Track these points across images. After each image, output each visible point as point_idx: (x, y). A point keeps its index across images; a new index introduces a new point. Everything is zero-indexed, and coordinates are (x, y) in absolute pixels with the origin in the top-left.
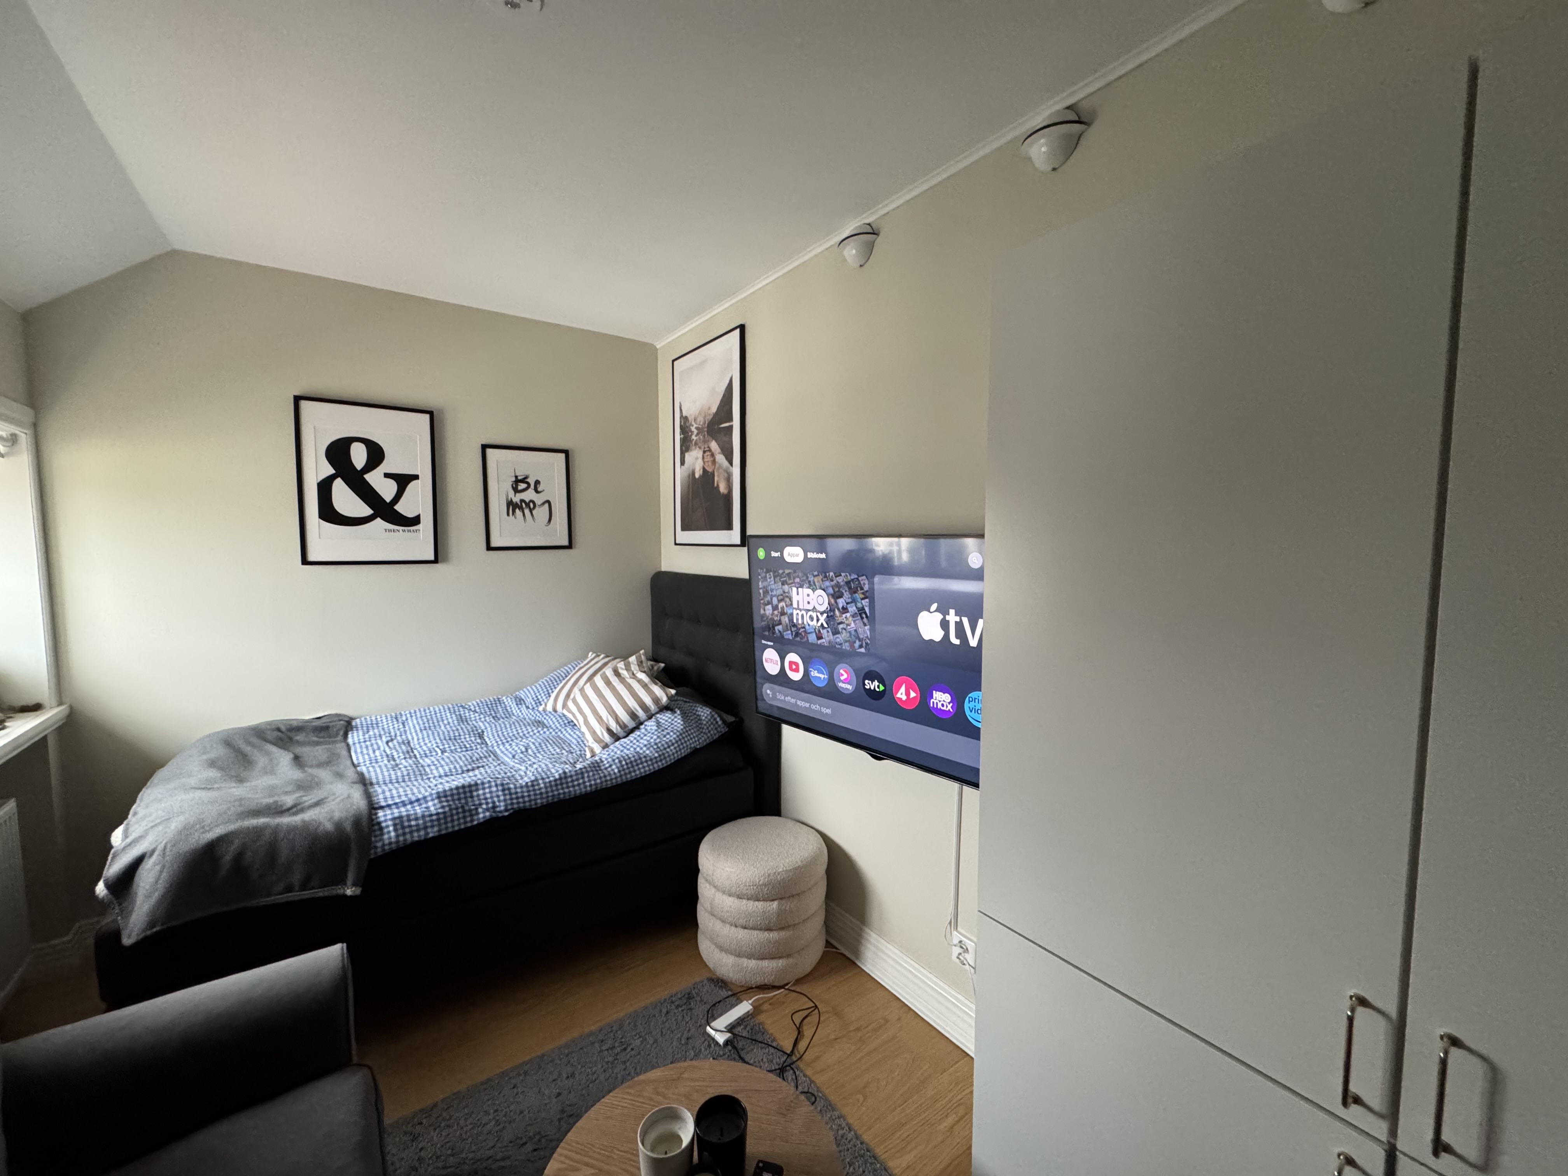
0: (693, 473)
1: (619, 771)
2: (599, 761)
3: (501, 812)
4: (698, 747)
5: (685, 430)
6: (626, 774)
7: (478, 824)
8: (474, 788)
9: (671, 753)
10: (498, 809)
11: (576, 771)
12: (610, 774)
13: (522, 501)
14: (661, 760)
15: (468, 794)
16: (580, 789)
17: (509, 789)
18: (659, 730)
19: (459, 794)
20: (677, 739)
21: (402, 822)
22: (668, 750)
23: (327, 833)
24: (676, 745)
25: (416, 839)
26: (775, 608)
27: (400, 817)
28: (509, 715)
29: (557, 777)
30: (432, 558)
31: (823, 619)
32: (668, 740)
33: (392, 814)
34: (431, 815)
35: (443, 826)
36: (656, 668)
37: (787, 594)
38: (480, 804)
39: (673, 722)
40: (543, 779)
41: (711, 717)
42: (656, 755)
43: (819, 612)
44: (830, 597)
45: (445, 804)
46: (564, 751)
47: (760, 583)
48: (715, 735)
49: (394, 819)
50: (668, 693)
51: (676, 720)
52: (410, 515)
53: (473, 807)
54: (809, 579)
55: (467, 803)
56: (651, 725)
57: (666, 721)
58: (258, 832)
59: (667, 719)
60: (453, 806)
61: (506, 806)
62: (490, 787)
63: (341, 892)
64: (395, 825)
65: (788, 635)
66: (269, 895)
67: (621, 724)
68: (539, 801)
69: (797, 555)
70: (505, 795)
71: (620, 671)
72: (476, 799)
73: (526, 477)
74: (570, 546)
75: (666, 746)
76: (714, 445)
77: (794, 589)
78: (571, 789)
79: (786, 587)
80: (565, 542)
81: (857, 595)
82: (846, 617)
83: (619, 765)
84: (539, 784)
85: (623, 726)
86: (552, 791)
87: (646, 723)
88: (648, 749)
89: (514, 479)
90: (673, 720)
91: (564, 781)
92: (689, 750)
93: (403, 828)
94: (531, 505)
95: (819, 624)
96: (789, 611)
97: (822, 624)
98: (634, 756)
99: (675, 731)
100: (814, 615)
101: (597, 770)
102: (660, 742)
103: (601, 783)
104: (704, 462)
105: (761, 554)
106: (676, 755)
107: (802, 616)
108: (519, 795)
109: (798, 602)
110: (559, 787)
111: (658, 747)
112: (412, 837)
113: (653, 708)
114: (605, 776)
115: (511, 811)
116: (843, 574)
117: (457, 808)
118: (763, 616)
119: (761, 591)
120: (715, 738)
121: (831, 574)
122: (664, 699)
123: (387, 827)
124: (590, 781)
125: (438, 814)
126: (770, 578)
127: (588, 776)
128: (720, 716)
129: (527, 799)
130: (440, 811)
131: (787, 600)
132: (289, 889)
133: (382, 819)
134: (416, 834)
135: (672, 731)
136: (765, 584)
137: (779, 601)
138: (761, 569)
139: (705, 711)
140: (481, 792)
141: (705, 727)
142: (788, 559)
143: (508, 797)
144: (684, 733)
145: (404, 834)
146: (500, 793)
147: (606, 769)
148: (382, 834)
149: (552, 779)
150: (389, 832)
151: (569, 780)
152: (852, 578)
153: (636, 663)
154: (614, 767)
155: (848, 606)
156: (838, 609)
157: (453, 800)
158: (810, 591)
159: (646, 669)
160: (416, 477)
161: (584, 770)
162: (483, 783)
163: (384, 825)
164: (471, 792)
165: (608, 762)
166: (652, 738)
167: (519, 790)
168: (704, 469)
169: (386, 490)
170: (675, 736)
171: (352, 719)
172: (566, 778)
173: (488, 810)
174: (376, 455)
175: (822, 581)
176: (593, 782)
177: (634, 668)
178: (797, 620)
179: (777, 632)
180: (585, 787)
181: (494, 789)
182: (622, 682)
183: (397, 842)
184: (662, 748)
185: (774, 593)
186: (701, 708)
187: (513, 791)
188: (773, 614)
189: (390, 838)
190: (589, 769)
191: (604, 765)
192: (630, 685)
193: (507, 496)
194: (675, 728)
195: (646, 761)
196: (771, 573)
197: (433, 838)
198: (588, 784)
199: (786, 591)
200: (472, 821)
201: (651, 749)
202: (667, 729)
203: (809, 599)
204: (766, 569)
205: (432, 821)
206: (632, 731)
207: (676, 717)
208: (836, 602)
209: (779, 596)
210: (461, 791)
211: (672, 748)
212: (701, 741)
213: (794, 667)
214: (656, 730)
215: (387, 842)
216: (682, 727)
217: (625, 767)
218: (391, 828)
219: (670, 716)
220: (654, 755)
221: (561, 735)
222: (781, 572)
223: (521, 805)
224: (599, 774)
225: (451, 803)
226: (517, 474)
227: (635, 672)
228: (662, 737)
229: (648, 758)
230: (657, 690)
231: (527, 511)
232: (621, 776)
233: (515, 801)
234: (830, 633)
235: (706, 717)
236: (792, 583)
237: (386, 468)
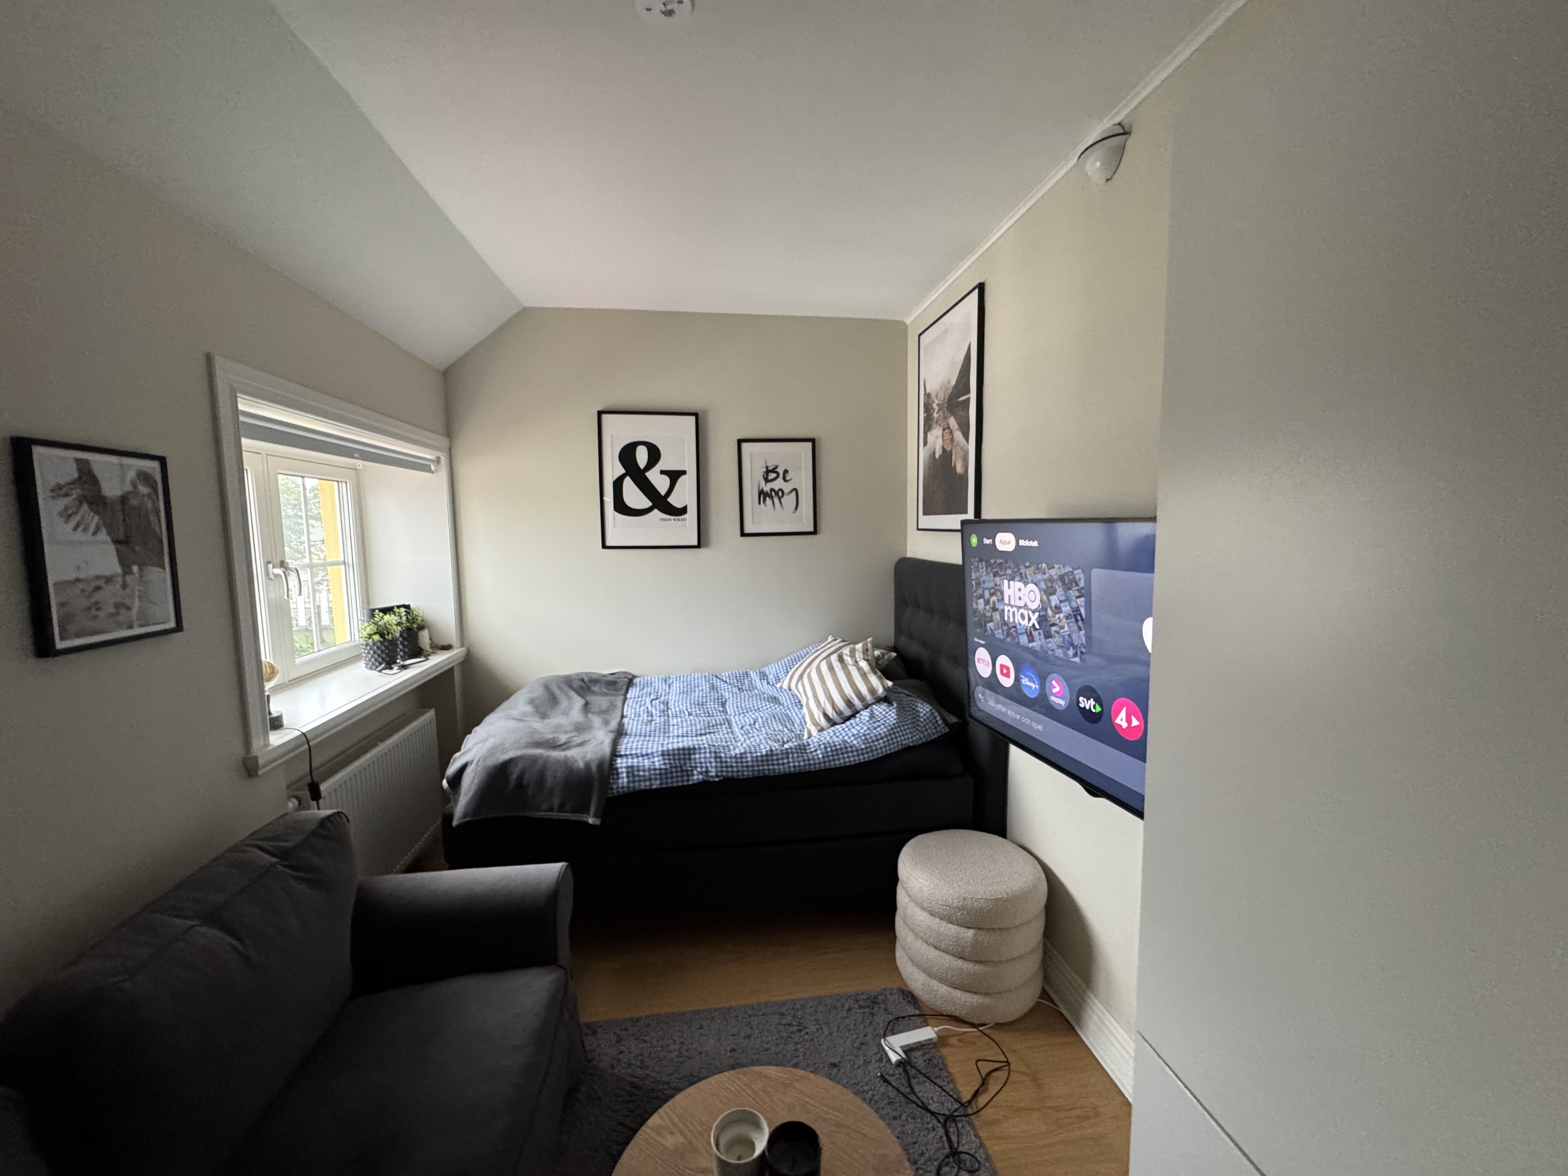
0: (934, 453)
1: (823, 757)
2: (806, 744)
3: (712, 777)
4: (911, 744)
5: (928, 408)
6: (829, 761)
7: (693, 785)
8: (692, 752)
9: (878, 747)
10: (710, 774)
11: (782, 750)
12: (814, 759)
13: (772, 490)
14: (867, 753)
15: (687, 756)
16: (784, 769)
17: (721, 757)
18: (871, 722)
19: (679, 754)
20: (887, 733)
21: (633, 771)
22: (876, 743)
23: (579, 769)
24: (885, 739)
25: (643, 787)
26: (987, 602)
27: (632, 767)
28: (752, 687)
29: (764, 753)
30: (695, 543)
31: (1034, 617)
32: (877, 733)
33: (627, 762)
34: (655, 769)
35: (664, 781)
36: (886, 657)
37: (998, 588)
38: (696, 767)
39: (887, 715)
40: (751, 753)
41: (930, 716)
42: (863, 746)
43: (1030, 610)
44: (1043, 593)
45: (667, 761)
46: (785, 729)
47: (973, 574)
48: (934, 734)
49: (627, 767)
50: (885, 683)
51: (890, 713)
52: (679, 505)
53: (690, 769)
54: (1021, 571)
55: (685, 764)
56: (865, 714)
57: (881, 713)
58: (534, 760)
59: (881, 711)
60: (673, 765)
61: (717, 772)
62: (705, 753)
63: (585, 819)
64: (628, 773)
65: (999, 634)
66: (538, 811)
67: (837, 710)
68: (745, 773)
69: (1009, 543)
70: (716, 762)
71: (845, 657)
72: (693, 761)
73: (776, 467)
74: (815, 532)
75: (874, 739)
76: (952, 422)
77: (1006, 582)
78: (776, 767)
79: (998, 579)
80: (811, 529)
81: (1071, 591)
82: (1059, 618)
83: (823, 751)
84: (746, 757)
85: (839, 713)
86: (758, 766)
87: (861, 712)
88: (856, 739)
89: (765, 470)
90: (887, 713)
91: (769, 758)
92: (900, 747)
93: (634, 776)
94: (779, 494)
95: (1031, 624)
96: (1001, 607)
97: (1034, 625)
98: (840, 745)
99: (887, 725)
100: (1025, 613)
101: (802, 753)
102: (869, 734)
103: (805, 765)
104: (943, 441)
105: (974, 541)
106: (884, 750)
107: (1014, 613)
108: (729, 764)
109: (1009, 597)
110: (765, 763)
111: (866, 739)
112: (640, 785)
113: (869, 698)
114: (809, 760)
115: (721, 778)
116: (1056, 566)
117: (676, 767)
118: (975, 611)
119: (974, 583)
120: (933, 738)
121: (1044, 565)
122: (880, 691)
123: (622, 773)
124: (794, 762)
125: (660, 769)
126: (982, 568)
127: (793, 758)
128: (940, 714)
129: (735, 769)
130: (663, 767)
131: (999, 594)
132: (551, 809)
133: (619, 766)
134: (642, 784)
135: (883, 724)
136: (977, 574)
137: (992, 595)
138: (973, 558)
139: (925, 708)
140: (697, 756)
141: (922, 725)
142: (1000, 547)
143: (719, 765)
144: (896, 728)
145: (634, 782)
146: (713, 760)
147: (811, 752)
148: (618, 779)
149: (759, 754)
150: (623, 778)
151: (775, 758)
152: (1067, 571)
153: (861, 650)
154: (819, 752)
155: (1062, 604)
156: (1051, 608)
157: (674, 759)
158: (1021, 585)
159: (870, 658)
160: (684, 473)
161: (789, 751)
162: (700, 749)
163: (620, 770)
164: (690, 754)
165: (814, 747)
166: (862, 728)
167: (728, 760)
168: (943, 448)
169: (661, 484)
170: (885, 730)
171: (634, 677)
172: (772, 755)
173: (701, 773)
174: (654, 454)
175: (1034, 573)
176: (797, 764)
177: (859, 655)
178: (1009, 617)
179: (988, 628)
180: (789, 767)
181: (708, 755)
182: (843, 669)
183: (628, 787)
184: (870, 740)
185: (986, 585)
186: (922, 704)
187: (724, 760)
188: (985, 609)
189: (623, 783)
190: (794, 750)
191: (810, 749)
192: (849, 672)
193: (759, 487)
194: (888, 721)
195: (852, 752)
196: (984, 563)
197: (656, 789)
198: (791, 765)
199: (998, 584)
200: (688, 780)
201: (859, 739)
202: (879, 721)
203: (1020, 594)
204: (979, 558)
205: (655, 774)
206: (848, 719)
207: (890, 710)
208: (1048, 599)
209: (991, 589)
210: (681, 752)
211: (881, 741)
212: (914, 739)
213: (1005, 671)
214: (868, 721)
215: (620, 785)
216: (895, 722)
217: (830, 754)
218: (625, 775)
219: (885, 708)
220: (860, 746)
221: (789, 714)
222: (992, 561)
223: (730, 774)
224: (803, 756)
225: (672, 762)
226: (768, 465)
227: (858, 660)
228: (872, 729)
229: (854, 749)
230: (874, 680)
231: (776, 500)
232: (825, 762)
233: (724, 769)
234: (1042, 636)
235: (925, 715)
236: (1003, 575)
237: (661, 465)
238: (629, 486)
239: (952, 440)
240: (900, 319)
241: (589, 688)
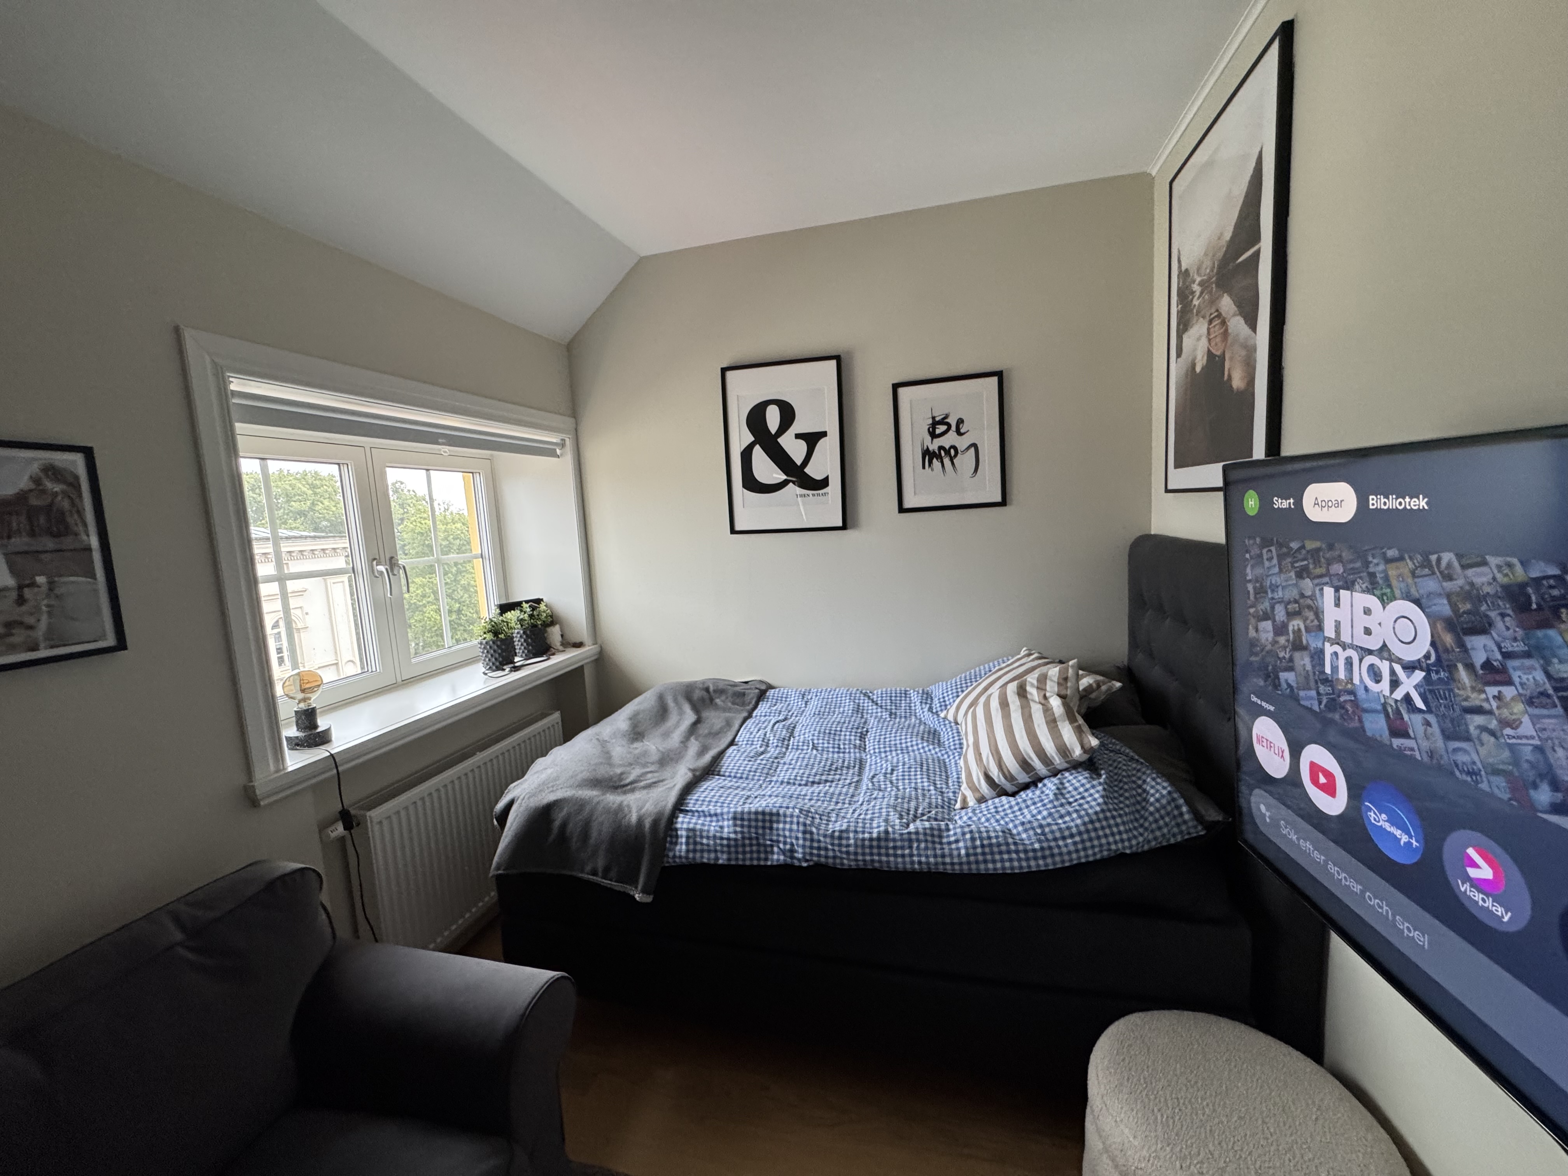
0: (1193, 365)
1: (968, 855)
2: (943, 827)
3: (799, 860)
4: (1128, 851)
5: (1184, 295)
6: (977, 862)
7: (772, 866)
8: (775, 818)
9: (1064, 850)
10: (796, 855)
11: (902, 834)
12: (951, 855)
13: (941, 448)
14: (1044, 857)
15: (768, 824)
16: (904, 863)
17: (811, 833)
18: (1056, 803)
19: (757, 820)
20: (1082, 828)
21: (695, 836)
22: (1061, 843)
23: (629, 826)
24: (1077, 839)
25: (705, 860)
26: (1280, 630)
27: (694, 830)
29: (875, 835)
30: (840, 524)
31: (1410, 683)
32: (1063, 826)
33: (689, 823)
34: (722, 838)
35: (733, 856)
36: (1104, 688)
37: (1309, 602)
38: (778, 842)
39: (1086, 794)
40: (856, 832)
41: (1169, 803)
42: (1037, 846)
43: (1399, 661)
44: (1440, 626)
45: (738, 829)
47: (1248, 570)
48: (1174, 835)
49: (688, 830)
50: (1085, 741)
51: (1092, 791)
52: (818, 476)
53: (768, 843)
54: (1371, 570)
55: (764, 835)
56: (1050, 785)
57: (1076, 789)
58: (581, 804)
59: (1078, 785)
60: (747, 835)
61: (804, 853)
62: (791, 823)
63: (632, 893)
64: (688, 837)
65: (1309, 698)
66: (582, 871)
67: (1007, 773)
68: (845, 862)
69: (1339, 504)
70: (805, 839)
71: (1028, 688)
72: (775, 832)
73: (947, 417)
74: (1003, 503)
75: (1058, 835)
76: (1227, 304)
77: (1329, 591)
78: (892, 859)
79: (1307, 585)
80: (999, 499)
81: (1552, 633)
82: (1499, 697)
83: (969, 844)
84: (848, 838)
85: (1010, 778)
86: (864, 854)
87: (1046, 781)
88: (1026, 831)
89: (930, 421)
90: (1086, 790)
91: (883, 844)
92: (1105, 853)
93: (695, 843)
94: (952, 452)
95: (1399, 694)
96: (1314, 644)
97: (1407, 698)
98: (997, 837)
99: (1083, 813)
100: (1384, 667)
101: (934, 842)
102: (1049, 825)
103: (936, 864)
104: (1209, 340)
105: (1252, 503)
106: (1074, 856)
107: (1349, 662)
108: (822, 845)
109: (1338, 625)
110: (875, 851)
111: (1043, 834)
112: (702, 857)
113: (1058, 761)
114: (943, 856)
115: (811, 863)
116: (1493, 561)
117: (750, 839)
118: (1253, 643)
119: (1250, 587)
120: (1172, 841)
121: (1447, 557)
122: (1078, 753)
123: (682, 837)
124: (919, 855)
125: (728, 839)
126: (1270, 559)
127: (918, 848)
128: (1188, 803)
129: (831, 854)
130: (732, 836)
131: (1311, 615)
132: (594, 873)
133: (679, 826)
134: (706, 855)
135: (1076, 811)
136: (1259, 571)
137: (1291, 615)
138: (1249, 538)
139: (1158, 787)
140: (781, 826)
141: (1151, 819)
142: (1314, 514)
143: (808, 843)
144: (1099, 820)
145: (695, 851)
146: (800, 835)
147: (950, 843)
148: (676, 843)
149: (867, 836)
150: (681, 844)
151: (891, 844)
152: (1535, 574)
153: (1056, 679)
154: (961, 844)
155: (1511, 664)
156: (1470, 667)
157: (749, 827)
158: (1372, 601)
159: (1069, 692)
160: (824, 434)
161: (913, 837)
162: (785, 816)
163: (679, 833)
164: (771, 822)
165: (955, 834)
166: (1040, 812)
167: (822, 839)
168: (1210, 353)
169: (796, 450)
170: (1079, 821)
171: (771, 687)
172: (887, 840)
173: (783, 852)
174: (788, 414)
175: (1413, 574)
176: (923, 859)
177: (1052, 687)
178: (1335, 669)
179: (1282, 683)
180: (912, 863)
181: (795, 827)
182: (1022, 707)
183: (687, 858)
184: (1050, 836)
185: (1280, 594)
186: (1154, 779)
187: (816, 837)
188: (1275, 642)
189: (680, 851)
190: (921, 837)
191: (948, 836)
192: (1030, 716)
193: (923, 444)
194: (1086, 806)
195: (1017, 852)
196: (1273, 549)
197: (721, 865)
198: (916, 859)
199: (1308, 593)
200: (766, 859)
201: (1031, 832)
202: (1070, 803)
203: (1368, 621)
204: (1263, 539)
205: (722, 845)
206: (1025, 787)
207: (1093, 787)
208: (1462, 645)
209: (1289, 602)
210: (760, 817)
211: (1069, 841)
212: (1134, 842)
213: (1322, 780)
214: (1051, 802)
215: (677, 854)
216: (1098, 809)
217: (979, 850)
218: (684, 840)
219: (1084, 781)
220: (1032, 844)
222: (1294, 545)
223: (823, 860)
224: (935, 849)
225: (746, 830)
226: (935, 415)
227: (1048, 694)
228: (1056, 815)
229: (1021, 848)
230: (1067, 732)
231: (947, 461)
232: (969, 863)
233: (815, 852)
234: (1435, 729)
235: (1157, 800)
236: (1321, 576)
237: (797, 428)
238: (760, 457)
239: (1225, 334)
240: (1142, 170)
241: (712, 700)
